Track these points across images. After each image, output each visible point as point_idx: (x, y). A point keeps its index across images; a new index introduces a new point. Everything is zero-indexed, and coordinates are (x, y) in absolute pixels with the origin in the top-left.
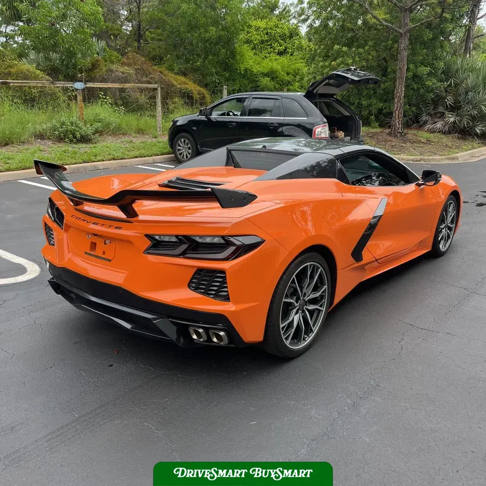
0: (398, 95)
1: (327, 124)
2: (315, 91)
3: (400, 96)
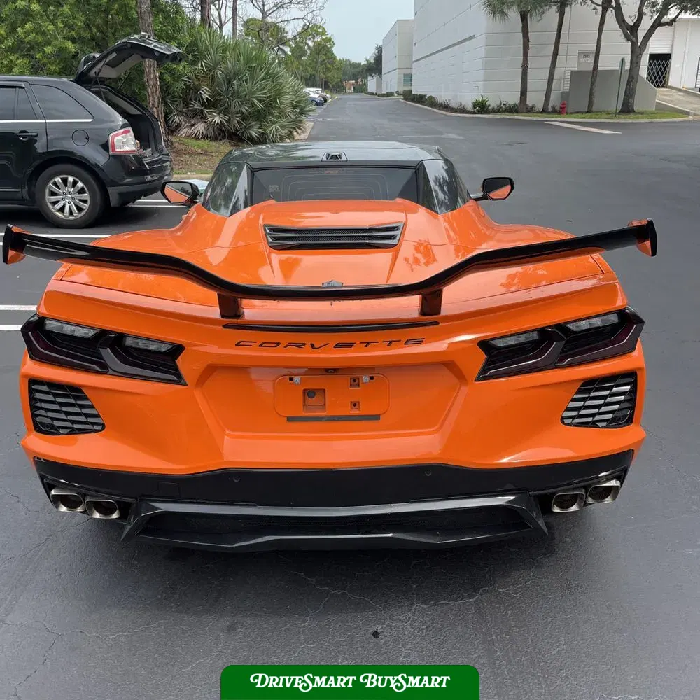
0: (152, 83)
1: (130, 128)
2: (92, 74)
3: (154, 85)
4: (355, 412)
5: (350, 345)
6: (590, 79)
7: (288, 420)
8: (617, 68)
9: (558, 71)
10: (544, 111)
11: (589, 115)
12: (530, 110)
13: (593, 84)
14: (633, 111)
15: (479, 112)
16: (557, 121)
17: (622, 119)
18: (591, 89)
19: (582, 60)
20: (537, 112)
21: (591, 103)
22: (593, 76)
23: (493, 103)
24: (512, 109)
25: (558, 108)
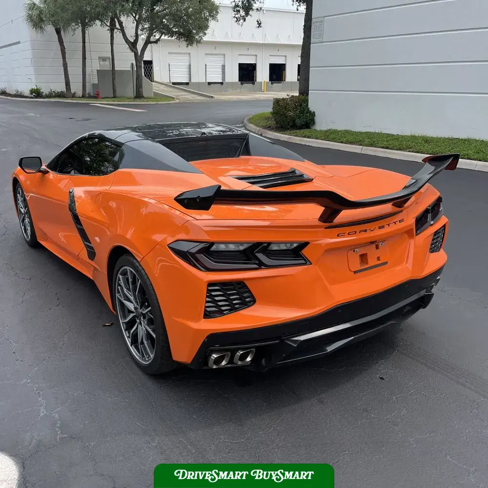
4: (379, 262)
5: (383, 227)
6: (111, 75)
7: (355, 273)
8: (130, 69)
9: (88, 70)
10: (83, 96)
11: (114, 99)
12: (74, 96)
13: (113, 79)
14: (143, 97)
15: (36, 97)
16: (97, 103)
17: (138, 102)
18: (113, 83)
19: (102, 63)
20: (79, 97)
21: (114, 91)
22: (113, 73)
23: (45, 90)
24: (60, 95)
25: (92, 94)
